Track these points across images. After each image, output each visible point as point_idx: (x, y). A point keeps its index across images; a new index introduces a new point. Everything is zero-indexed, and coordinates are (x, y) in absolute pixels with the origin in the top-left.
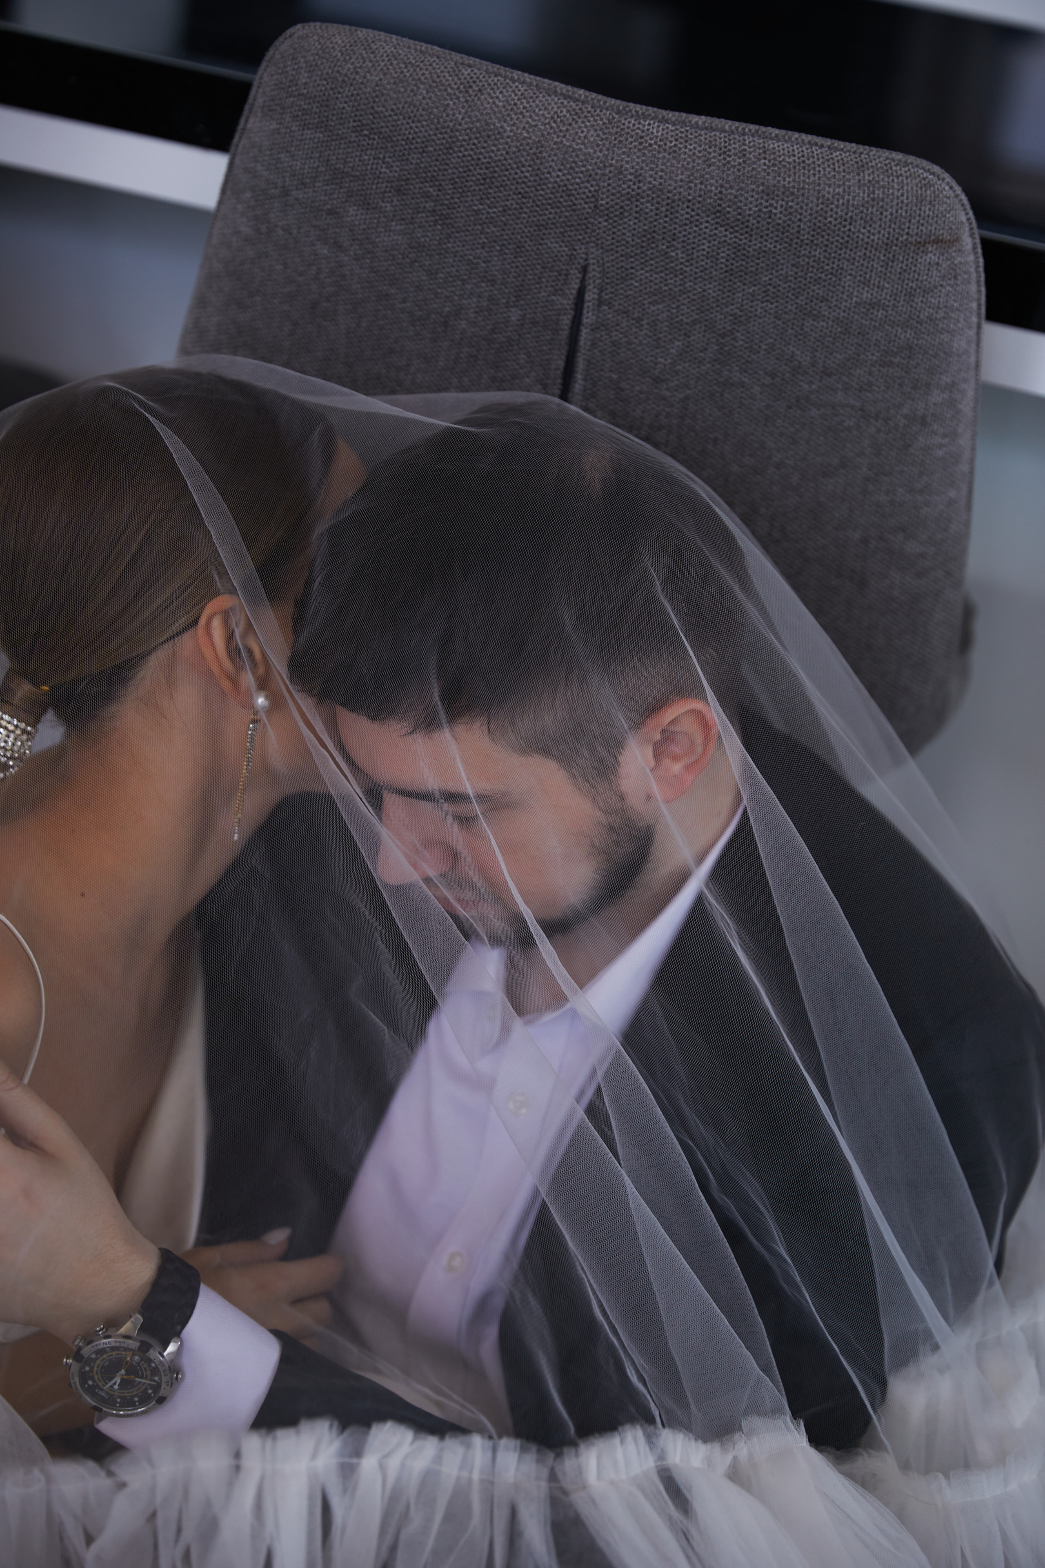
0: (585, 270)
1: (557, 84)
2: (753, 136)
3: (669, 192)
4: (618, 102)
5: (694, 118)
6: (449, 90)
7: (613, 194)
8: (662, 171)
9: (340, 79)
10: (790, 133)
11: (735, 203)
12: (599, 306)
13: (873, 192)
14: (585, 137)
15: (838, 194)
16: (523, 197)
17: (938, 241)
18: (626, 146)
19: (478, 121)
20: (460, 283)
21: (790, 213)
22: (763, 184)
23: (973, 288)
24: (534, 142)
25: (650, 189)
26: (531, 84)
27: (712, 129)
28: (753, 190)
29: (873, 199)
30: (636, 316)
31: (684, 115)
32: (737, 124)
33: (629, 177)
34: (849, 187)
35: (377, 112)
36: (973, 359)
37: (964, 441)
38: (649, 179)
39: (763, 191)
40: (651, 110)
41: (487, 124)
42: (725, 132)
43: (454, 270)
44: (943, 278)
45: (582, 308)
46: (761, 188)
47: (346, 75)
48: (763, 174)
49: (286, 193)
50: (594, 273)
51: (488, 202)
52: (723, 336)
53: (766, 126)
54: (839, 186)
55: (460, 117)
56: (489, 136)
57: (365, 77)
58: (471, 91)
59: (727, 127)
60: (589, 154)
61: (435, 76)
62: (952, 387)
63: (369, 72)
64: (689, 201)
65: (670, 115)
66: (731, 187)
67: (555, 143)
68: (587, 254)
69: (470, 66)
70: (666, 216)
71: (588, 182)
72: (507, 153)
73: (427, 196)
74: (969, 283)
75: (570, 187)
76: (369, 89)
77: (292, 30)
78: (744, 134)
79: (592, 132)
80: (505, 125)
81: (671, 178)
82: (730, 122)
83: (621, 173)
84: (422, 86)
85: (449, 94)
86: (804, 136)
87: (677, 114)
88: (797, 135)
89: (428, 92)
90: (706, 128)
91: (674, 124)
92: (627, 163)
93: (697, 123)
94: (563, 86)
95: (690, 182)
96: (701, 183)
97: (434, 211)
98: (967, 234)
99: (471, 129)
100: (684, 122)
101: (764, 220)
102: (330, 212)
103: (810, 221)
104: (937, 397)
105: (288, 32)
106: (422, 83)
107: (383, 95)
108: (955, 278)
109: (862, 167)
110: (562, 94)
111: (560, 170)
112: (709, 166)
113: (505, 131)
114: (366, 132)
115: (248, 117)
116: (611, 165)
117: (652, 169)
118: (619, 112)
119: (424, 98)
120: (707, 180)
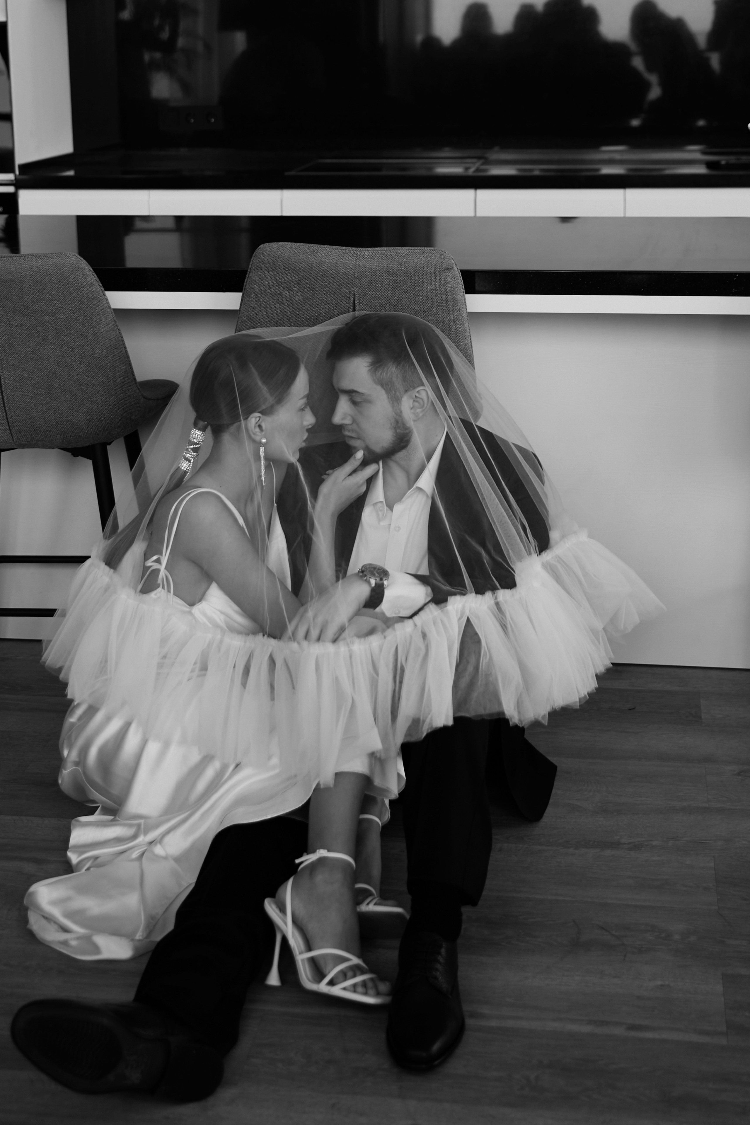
0: (354, 295)
1: (337, 247)
2: (393, 250)
3: (374, 269)
4: (355, 248)
5: (376, 249)
6: (309, 254)
7: (359, 272)
8: (371, 263)
9: (278, 256)
10: (402, 248)
11: (392, 268)
12: (359, 304)
13: (428, 259)
14: (348, 259)
15: (419, 261)
16: (334, 278)
17: (448, 269)
18: (360, 259)
19: (318, 260)
20: (319, 306)
21: (407, 268)
22: (398, 262)
23: (460, 281)
24: (335, 263)
25: (368, 269)
26: (330, 248)
27: (382, 250)
28: (396, 264)
29: (428, 261)
30: (370, 305)
31: (373, 248)
32: (388, 248)
33: (362, 267)
34: (421, 259)
35: (290, 263)
36: (464, 302)
37: (466, 325)
38: (368, 266)
39: (399, 264)
40: (364, 249)
41: (321, 260)
42: (385, 250)
43: (317, 303)
44: (451, 279)
45: (355, 306)
46: (398, 263)
47: (279, 255)
48: (398, 259)
49: (265, 292)
50: (357, 295)
51: (324, 281)
52: (395, 306)
53: (395, 247)
54: (419, 259)
55: (313, 260)
56: (322, 264)
57: (284, 255)
58: (314, 253)
59: (385, 249)
60: (350, 263)
61: (304, 251)
62: (459, 310)
63: (285, 253)
64: (379, 270)
65: (369, 249)
66: (390, 264)
67: (341, 262)
68: (354, 290)
69: (312, 246)
70: (374, 276)
71: (351, 270)
72: (328, 267)
73: (307, 283)
74: (458, 279)
75: (347, 273)
76: (286, 258)
77: (260, 246)
78: (390, 250)
79: (350, 257)
80: (326, 260)
81: (373, 265)
82: (386, 248)
83: (360, 266)
84: (301, 254)
85: (309, 255)
86: (406, 248)
87: (371, 248)
88: (404, 248)
89: (303, 255)
90: (380, 250)
91: (371, 251)
92: (361, 263)
93: (377, 250)
94: (339, 247)
95: (379, 265)
96: (382, 265)
97: (309, 287)
98: (455, 266)
99: (317, 262)
100: (373, 250)
101: (400, 271)
102: (279, 294)
103: (413, 269)
104: (456, 313)
105: (259, 247)
106: (301, 253)
107: (291, 258)
108: (454, 279)
109: (423, 253)
110: (339, 249)
111: (343, 269)
112: (383, 260)
113: (326, 261)
114: (287, 269)
115: (249, 274)
116: (357, 265)
117: (368, 264)
118: (356, 251)
119: (302, 257)
120: (383, 264)
